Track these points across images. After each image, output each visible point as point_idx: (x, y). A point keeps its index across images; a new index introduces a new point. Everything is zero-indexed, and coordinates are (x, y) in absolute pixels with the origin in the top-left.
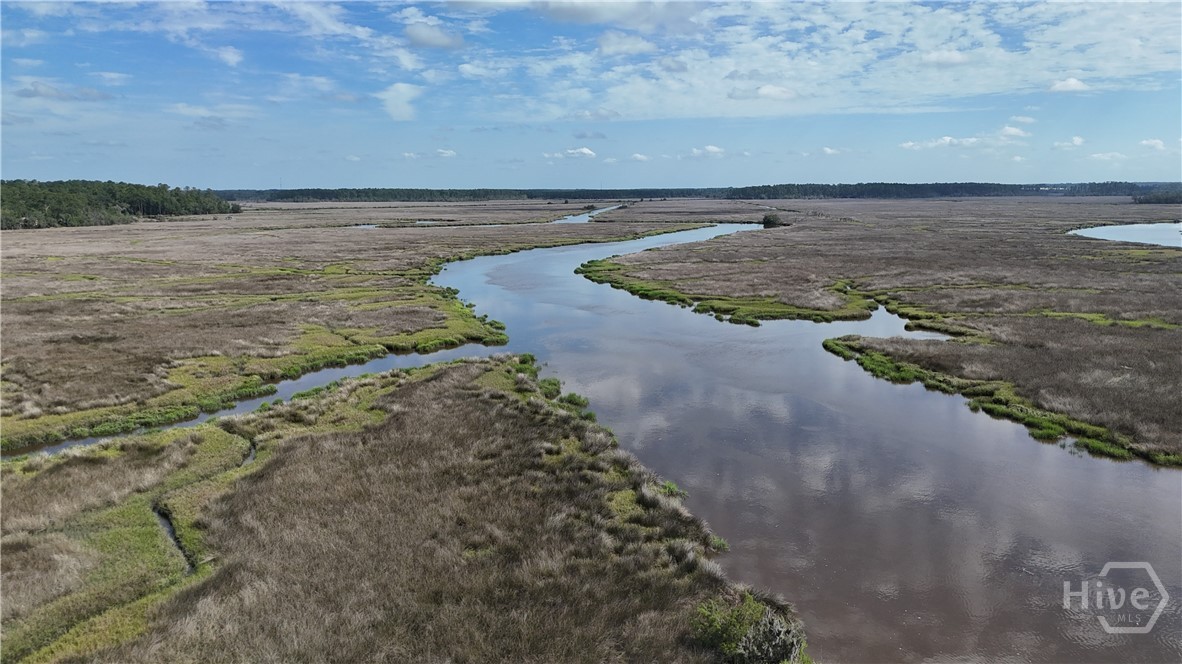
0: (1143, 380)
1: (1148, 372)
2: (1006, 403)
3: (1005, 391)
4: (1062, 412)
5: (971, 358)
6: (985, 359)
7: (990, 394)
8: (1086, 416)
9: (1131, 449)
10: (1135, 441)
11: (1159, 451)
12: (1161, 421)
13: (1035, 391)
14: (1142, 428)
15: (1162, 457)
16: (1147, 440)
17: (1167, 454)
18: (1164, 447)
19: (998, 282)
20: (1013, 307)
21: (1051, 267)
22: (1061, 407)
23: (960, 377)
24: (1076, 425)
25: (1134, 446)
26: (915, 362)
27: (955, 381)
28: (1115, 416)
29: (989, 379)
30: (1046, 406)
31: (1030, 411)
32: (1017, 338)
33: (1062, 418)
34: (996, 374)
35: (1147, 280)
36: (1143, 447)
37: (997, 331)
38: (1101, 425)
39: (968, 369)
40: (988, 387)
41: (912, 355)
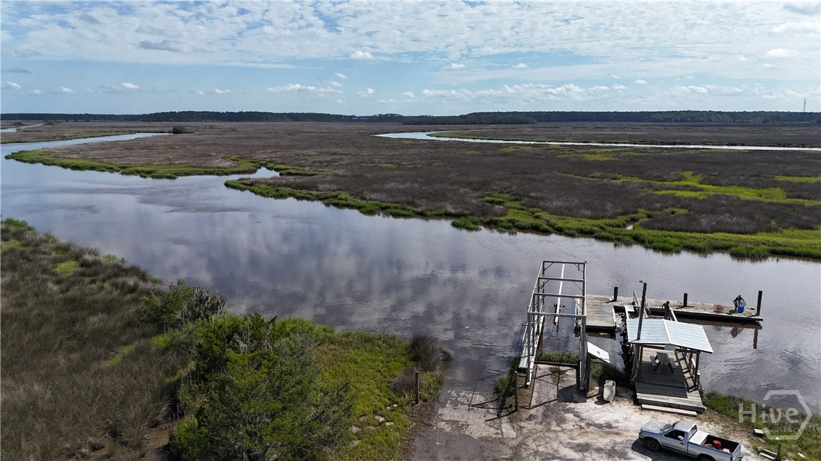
0: (416, 185)
1: (417, 182)
2: (346, 200)
3: (343, 195)
4: (376, 200)
5: (322, 183)
6: (330, 183)
7: (336, 197)
8: (390, 200)
9: (414, 211)
10: (415, 207)
11: (428, 210)
12: (427, 198)
13: (361, 192)
14: (418, 202)
15: (429, 213)
16: (421, 206)
17: (431, 211)
18: (430, 208)
19: (335, 154)
20: (344, 163)
21: (363, 147)
22: (376, 197)
23: (317, 191)
24: (385, 204)
25: (415, 209)
26: (288, 187)
27: (314, 193)
28: (404, 199)
29: (334, 191)
30: (368, 198)
31: (359, 201)
32: (348, 174)
33: (377, 202)
34: (338, 187)
35: (412, 151)
36: (419, 210)
37: (336, 172)
38: (397, 203)
39: (321, 187)
40: (335, 194)
41: (286, 184)
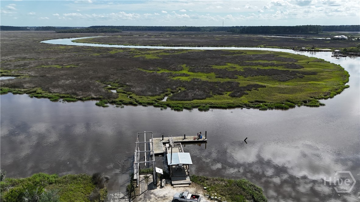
0: (74, 81)
1: (75, 79)
2: (41, 93)
3: (39, 90)
5: (25, 82)
6: (30, 82)
7: (35, 92)
8: (63, 92)
9: (77, 98)
10: (77, 96)
11: (83, 97)
12: (81, 90)
13: (48, 89)
14: (78, 92)
15: (84, 98)
16: (79, 95)
17: (85, 98)
18: (84, 96)
19: (24, 58)
20: (32, 66)
21: (39, 53)
22: (56, 91)
23: (24, 88)
24: (62, 95)
25: (77, 97)
26: (6, 87)
27: (23, 90)
28: (70, 91)
29: (33, 88)
30: (52, 92)
31: (48, 94)
32: (37, 75)
33: (58, 94)
34: (35, 86)
36: (79, 97)
37: (30, 73)
38: (68, 94)
39: (25, 86)
40: (34, 90)
41: (4, 85)
